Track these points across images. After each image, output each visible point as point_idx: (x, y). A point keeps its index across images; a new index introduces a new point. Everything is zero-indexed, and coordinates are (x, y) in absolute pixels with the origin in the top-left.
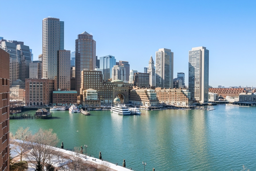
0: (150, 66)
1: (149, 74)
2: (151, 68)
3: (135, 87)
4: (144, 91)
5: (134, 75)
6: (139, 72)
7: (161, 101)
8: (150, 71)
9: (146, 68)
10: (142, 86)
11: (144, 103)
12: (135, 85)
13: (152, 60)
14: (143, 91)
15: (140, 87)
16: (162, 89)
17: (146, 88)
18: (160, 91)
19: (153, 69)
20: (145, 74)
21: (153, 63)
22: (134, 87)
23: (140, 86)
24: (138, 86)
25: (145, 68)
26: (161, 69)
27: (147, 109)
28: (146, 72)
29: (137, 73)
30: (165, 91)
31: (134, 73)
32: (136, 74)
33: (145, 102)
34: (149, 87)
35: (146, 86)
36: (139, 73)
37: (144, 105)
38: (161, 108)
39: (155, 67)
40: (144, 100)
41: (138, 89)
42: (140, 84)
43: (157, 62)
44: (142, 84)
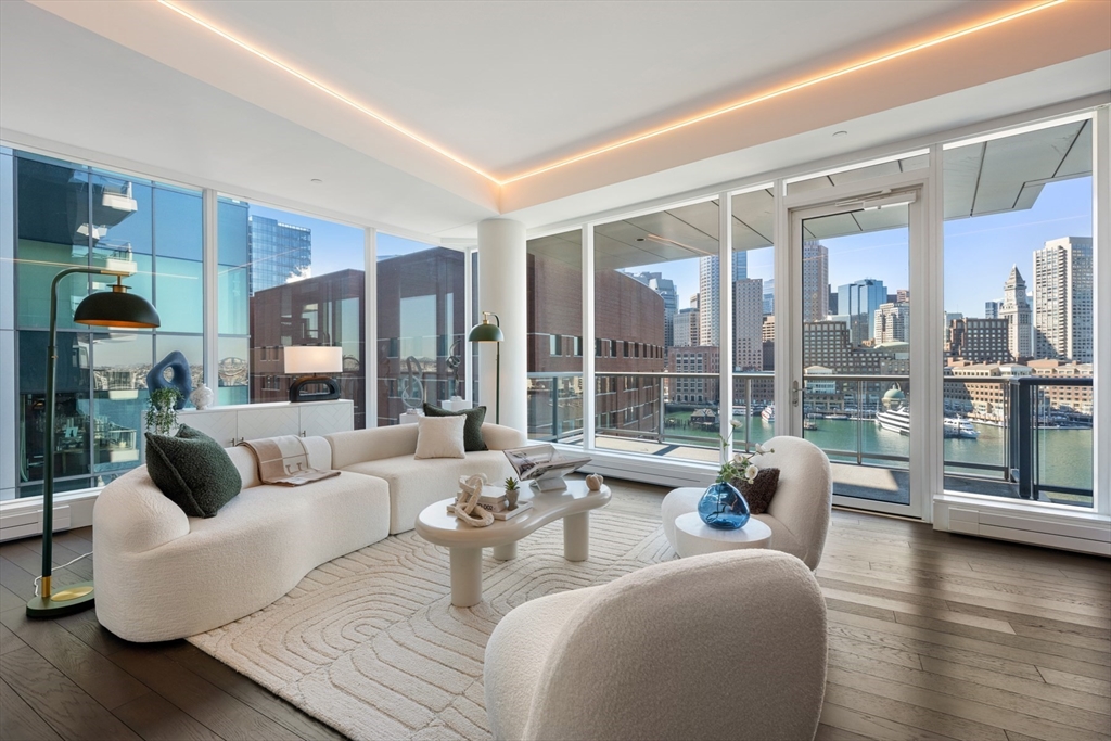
0: (1009, 299)
1: (1006, 321)
2: (1014, 302)
3: (954, 361)
4: (988, 371)
5: (952, 326)
6: (969, 317)
7: (1058, 401)
8: (1009, 308)
9: (995, 305)
10: (979, 356)
11: (990, 406)
12: (954, 354)
13: (1018, 277)
14: (985, 371)
15: (973, 359)
16: (1060, 364)
17: (995, 362)
18: (1054, 371)
19: (1024, 308)
20: (990, 321)
21: (1020, 285)
22: (950, 359)
23: (973, 357)
24: (966, 358)
25: (988, 304)
26: (1056, 303)
27: (1000, 424)
28: (992, 317)
29: (960, 321)
30: (1076, 371)
31: (952, 322)
32: (959, 325)
33: (993, 403)
34: (1008, 359)
35: (997, 356)
36: (968, 320)
37: (990, 412)
38: (1059, 422)
39: (1031, 299)
40: (989, 397)
41: (966, 364)
42: (973, 352)
43: (1041, 283)
44: (979, 352)
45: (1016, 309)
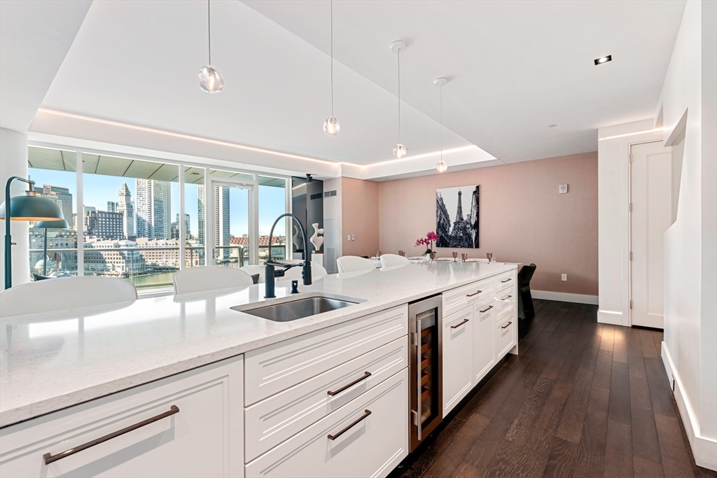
0: (121, 201)
1: (121, 214)
2: (125, 204)
3: (90, 238)
4: (112, 245)
5: (88, 215)
6: (100, 210)
7: (148, 260)
8: (122, 208)
9: (113, 204)
10: (106, 235)
11: (114, 266)
12: (90, 233)
13: (127, 189)
14: (110, 245)
15: (102, 237)
16: (149, 240)
17: (116, 239)
18: (147, 244)
19: (130, 206)
20: (109, 213)
21: (128, 195)
22: (88, 237)
23: (102, 236)
24: (98, 236)
25: (109, 203)
26: (147, 206)
27: (119, 276)
28: (111, 211)
29: (94, 212)
30: (157, 244)
31: (88, 212)
32: (93, 215)
33: (115, 264)
34: (122, 238)
35: (117, 236)
36: (99, 212)
37: (114, 270)
38: (149, 272)
39: (133, 203)
40: (113, 260)
41: (98, 240)
42: (102, 232)
43: (139, 195)
44: (106, 232)
45: (125, 208)
